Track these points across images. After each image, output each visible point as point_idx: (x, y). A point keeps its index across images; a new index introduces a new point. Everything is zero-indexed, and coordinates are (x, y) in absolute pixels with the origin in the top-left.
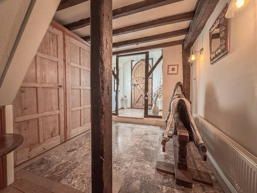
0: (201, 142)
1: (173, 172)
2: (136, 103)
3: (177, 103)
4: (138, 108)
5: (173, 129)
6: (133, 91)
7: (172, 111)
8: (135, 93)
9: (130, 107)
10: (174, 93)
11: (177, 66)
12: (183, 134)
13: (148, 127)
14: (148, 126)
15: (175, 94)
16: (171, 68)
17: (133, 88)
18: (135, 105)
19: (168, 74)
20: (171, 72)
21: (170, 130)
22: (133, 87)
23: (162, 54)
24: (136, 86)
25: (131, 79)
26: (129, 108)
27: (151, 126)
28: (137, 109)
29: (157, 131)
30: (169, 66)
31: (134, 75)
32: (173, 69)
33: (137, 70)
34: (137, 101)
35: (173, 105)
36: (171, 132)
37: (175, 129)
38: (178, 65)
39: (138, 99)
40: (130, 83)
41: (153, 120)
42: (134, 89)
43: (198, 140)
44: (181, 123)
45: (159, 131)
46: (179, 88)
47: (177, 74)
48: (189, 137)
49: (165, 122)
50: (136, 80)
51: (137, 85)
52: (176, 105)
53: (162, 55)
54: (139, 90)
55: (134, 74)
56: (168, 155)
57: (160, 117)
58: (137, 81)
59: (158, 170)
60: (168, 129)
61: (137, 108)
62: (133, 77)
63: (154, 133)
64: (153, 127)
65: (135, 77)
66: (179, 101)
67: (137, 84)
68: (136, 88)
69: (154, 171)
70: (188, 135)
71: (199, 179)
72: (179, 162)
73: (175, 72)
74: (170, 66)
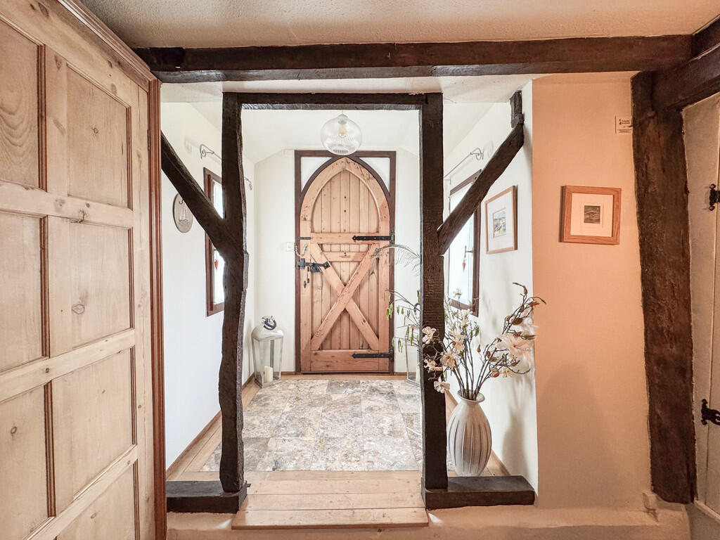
2: (322, 348)
6: (305, 292)
8: (312, 304)
9: (294, 370)
11: (609, 199)
17: (304, 279)
18: (313, 358)
19: (564, 238)
26: (289, 374)
30: (566, 192)
31: (312, 221)
32: (593, 214)
33: (324, 199)
34: (326, 340)
38: (616, 193)
39: (328, 331)
42: (309, 286)
51: (326, 266)
54: (334, 287)
55: (309, 218)
57: (526, 498)
58: (325, 247)
61: (325, 369)
62: (305, 231)
65: (312, 232)
68: (318, 282)
73: (603, 229)
74: (573, 196)
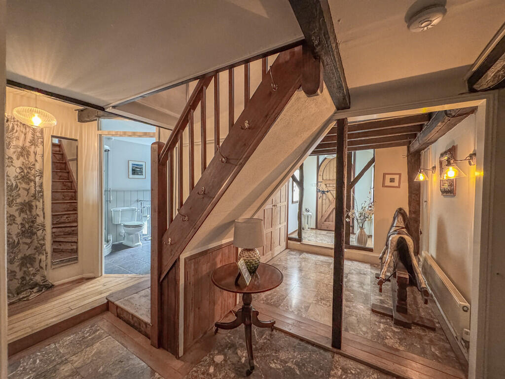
0: (423, 286)
1: (391, 314)
2: (325, 221)
3: (396, 241)
4: (328, 229)
5: (392, 269)
6: (320, 201)
7: (390, 248)
8: (322, 205)
9: (315, 228)
10: (393, 223)
11: (398, 176)
12: (402, 276)
13: (352, 264)
14: (351, 262)
15: (395, 225)
16: (388, 177)
17: (319, 196)
18: (322, 224)
19: (384, 186)
20: (388, 183)
21: (388, 271)
22: (320, 194)
23: (374, 155)
24: (324, 193)
25: (316, 183)
26: (313, 229)
27: (356, 263)
28: (326, 232)
29: (366, 270)
30: (384, 175)
31: (323, 176)
32: (392, 180)
33: (327, 168)
34: (327, 218)
35: (392, 243)
36: (389, 274)
37: (394, 270)
38: (400, 175)
39: (328, 215)
40: (314, 189)
41: (359, 254)
42: (321, 199)
43: (421, 283)
44: (401, 264)
45: (369, 270)
46: (400, 218)
47: (399, 187)
48: (408, 280)
49: (380, 259)
50: (326, 185)
51: (328, 192)
52: (395, 243)
53: (374, 157)
54: (331, 199)
55: (322, 175)
56: (384, 300)
57: (371, 250)
58: (328, 185)
59: (373, 311)
60: (386, 270)
61: (326, 229)
62: (320, 179)
63: (362, 272)
64: (360, 264)
65: (323, 180)
66: (399, 239)
67: (327, 190)
68: (324, 197)
69: (369, 312)
70: (408, 277)
71: (420, 323)
72: (398, 304)
73: (396, 184)
74: (386, 175)
